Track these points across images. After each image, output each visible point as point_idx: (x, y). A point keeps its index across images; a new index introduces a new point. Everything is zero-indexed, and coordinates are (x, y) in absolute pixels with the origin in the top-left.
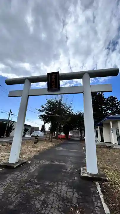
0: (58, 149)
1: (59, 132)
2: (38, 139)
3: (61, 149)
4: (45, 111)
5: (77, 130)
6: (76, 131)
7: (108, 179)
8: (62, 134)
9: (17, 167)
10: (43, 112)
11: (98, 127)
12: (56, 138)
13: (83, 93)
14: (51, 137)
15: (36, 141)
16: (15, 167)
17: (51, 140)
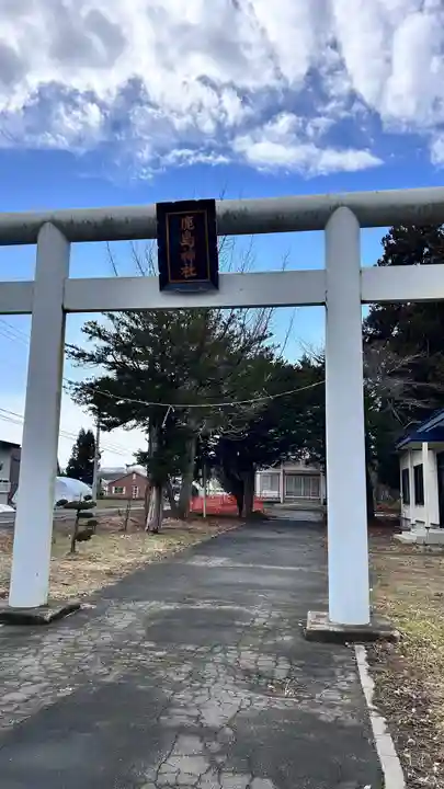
0: (203, 564)
1: (197, 478)
2: (90, 515)
3: (217, 562)
4: (110, 358)
5: (307, 463)
6: (301, 467)
7: (397, 634)
8: (213, 490)
9: (54, 618)
10: (101, 360)
11: (425, 445)
12: (180, 512)
13: (323, 304)
14: (152, 508)
15: (81, 529)
16: (47, 618)
17: (158, 521)
